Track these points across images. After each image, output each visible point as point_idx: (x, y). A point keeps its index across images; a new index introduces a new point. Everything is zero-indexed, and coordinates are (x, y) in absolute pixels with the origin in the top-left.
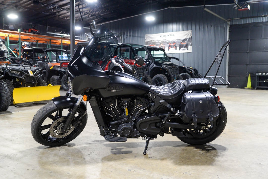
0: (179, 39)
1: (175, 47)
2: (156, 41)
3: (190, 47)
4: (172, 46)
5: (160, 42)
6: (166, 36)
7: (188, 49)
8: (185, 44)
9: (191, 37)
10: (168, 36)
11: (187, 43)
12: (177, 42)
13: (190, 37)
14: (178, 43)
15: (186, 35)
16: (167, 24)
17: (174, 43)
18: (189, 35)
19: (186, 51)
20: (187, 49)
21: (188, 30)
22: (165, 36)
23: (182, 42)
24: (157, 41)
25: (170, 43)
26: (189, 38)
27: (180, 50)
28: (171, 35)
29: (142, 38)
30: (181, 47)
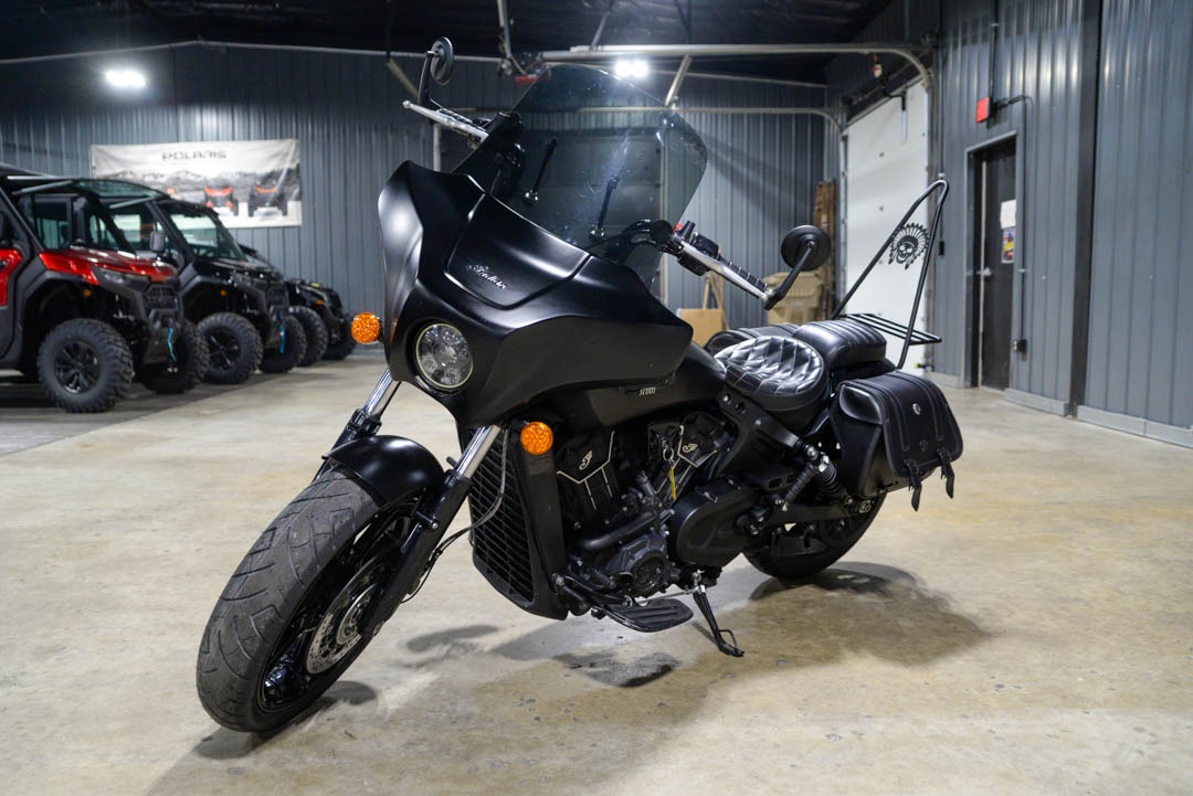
0: (248, 171)
1: (229, 203)
2: (144, 176)
3: (293, 206)
4: (218, 200)
5: (163, 180)
6: (190, 155)
7: (285, 213)
8: (275, 190)
9: (298, 166)
10: (198, 159)
11: (282, 190)
12: (238, 182)
13: (294, 166)
14: (244, 188)
15: (276, 155)
16: (192, 110)
17: (225, 186)
18: (289, 158)
19: (278, 220)
20: (280, 212)
21: (281, 138)
22: (187, 157)
23: (258, 183)
24: (149, 175)
25: (210, 187)
26: (290, 171)
27: (251, 215)
28: (212, 154)
29: (77, 158)
30: (255, 203)
